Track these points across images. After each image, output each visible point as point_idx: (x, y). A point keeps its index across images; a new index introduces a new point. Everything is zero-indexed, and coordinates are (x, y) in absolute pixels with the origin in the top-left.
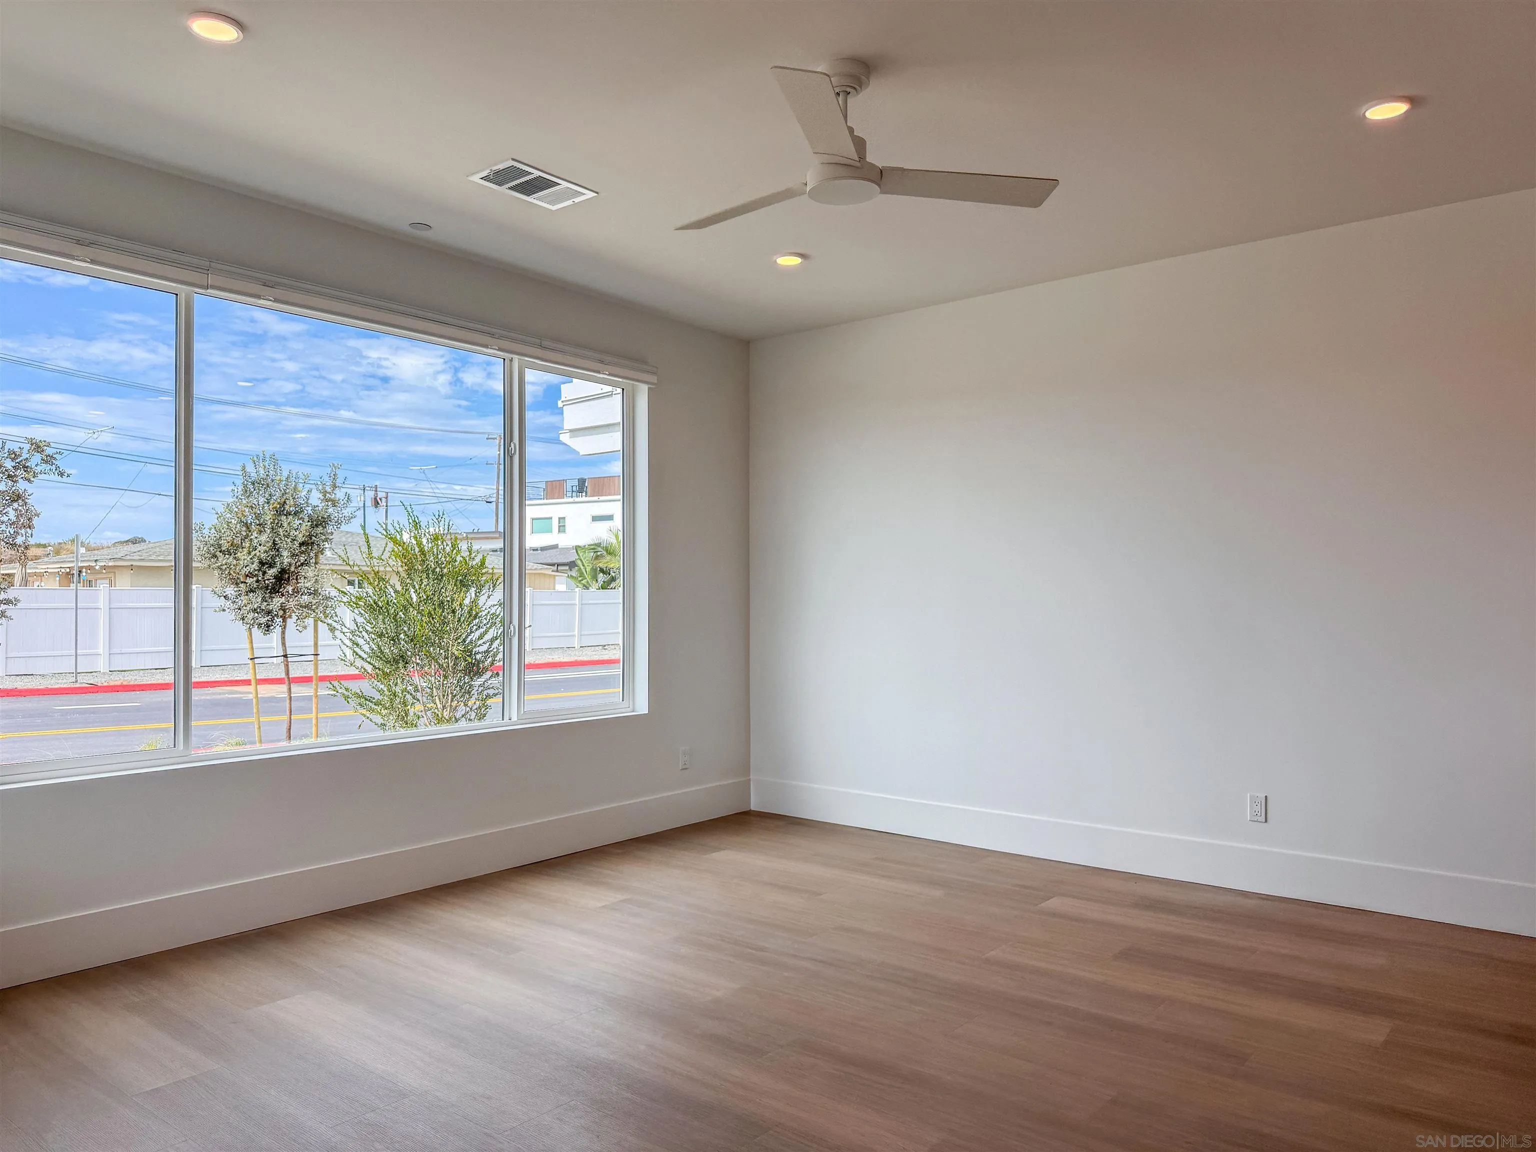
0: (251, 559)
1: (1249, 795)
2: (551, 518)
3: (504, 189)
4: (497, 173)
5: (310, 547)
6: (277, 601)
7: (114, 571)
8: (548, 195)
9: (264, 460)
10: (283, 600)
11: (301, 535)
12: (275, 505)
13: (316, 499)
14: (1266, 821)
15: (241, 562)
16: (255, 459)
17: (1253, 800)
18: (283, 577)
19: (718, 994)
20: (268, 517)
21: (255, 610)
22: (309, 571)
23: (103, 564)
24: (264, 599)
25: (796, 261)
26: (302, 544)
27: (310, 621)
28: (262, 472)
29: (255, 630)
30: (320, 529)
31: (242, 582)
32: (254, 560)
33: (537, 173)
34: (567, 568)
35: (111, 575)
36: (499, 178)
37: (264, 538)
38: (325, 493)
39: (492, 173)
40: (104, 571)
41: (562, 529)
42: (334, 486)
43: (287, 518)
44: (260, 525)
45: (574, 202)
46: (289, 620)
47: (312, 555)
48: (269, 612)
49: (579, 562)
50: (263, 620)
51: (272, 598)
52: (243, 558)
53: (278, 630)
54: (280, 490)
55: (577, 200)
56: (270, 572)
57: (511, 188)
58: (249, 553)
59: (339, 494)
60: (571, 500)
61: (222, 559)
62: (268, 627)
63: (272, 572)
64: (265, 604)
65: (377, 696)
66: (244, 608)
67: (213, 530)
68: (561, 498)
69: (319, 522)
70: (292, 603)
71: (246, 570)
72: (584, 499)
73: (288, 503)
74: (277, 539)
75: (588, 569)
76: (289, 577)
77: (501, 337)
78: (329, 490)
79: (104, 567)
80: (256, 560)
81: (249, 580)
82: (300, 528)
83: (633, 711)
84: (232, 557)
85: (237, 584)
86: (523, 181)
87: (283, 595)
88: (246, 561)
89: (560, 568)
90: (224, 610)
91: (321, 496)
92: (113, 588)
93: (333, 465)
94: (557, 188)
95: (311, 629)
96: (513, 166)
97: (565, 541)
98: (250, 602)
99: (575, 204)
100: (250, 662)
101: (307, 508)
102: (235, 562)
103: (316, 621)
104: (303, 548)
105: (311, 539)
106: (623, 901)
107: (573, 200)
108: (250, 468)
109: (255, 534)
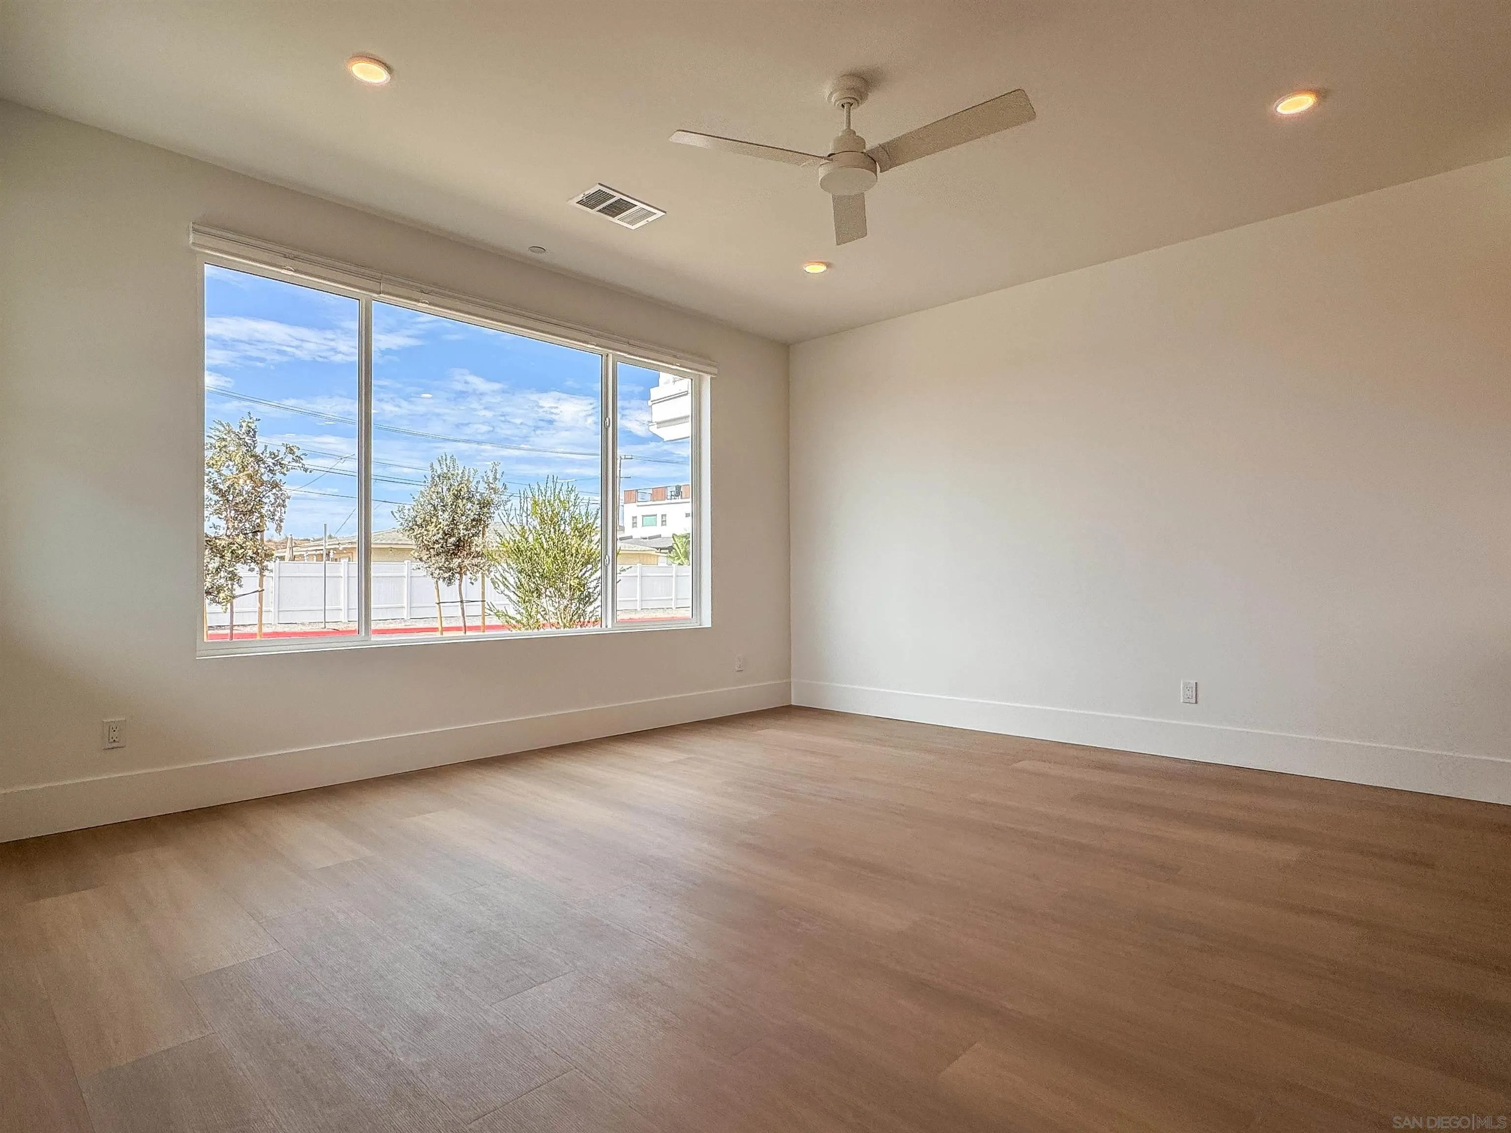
0: (437, 530)
1: (1182, 682)
2: (656, 515)
3: (593, 212)
4: (589, 197)
5: (479, 523)
6: (456, 561)
7: (352, 551)
8: (628, 216)
9: (446, 460)
10: (460, 560)
11: (472, 514)
12: (453, 492)
13: (482, 488)
14: (1196, 702)
15: (430, 533)
16: (440, 459)
17: (1186, 686)
18: (459, 545)
19: (754, 818)
20: (449, 500)
21: (440, 568)
22: (478, 540)
23: (344, 546)
24: (447, 560)
25: (821, 268)
26: (473, 520)
27: (479, 575)
28: (445, 468)
29: (441, 581)
30: (486, 510)
31: (431, 548)
32: (440, 531)
33: (618, 196)
34: (667, 551)
35: (350, 554)
36: (590, 201)
37: (446, 515)
38: (489, 483)
39: (584, 198)
40: (345, 552)
41: (664, 523)
42: (495, 479)
43: (462, 501)
44: (444, 506)
45: (647, 221)
46: (464, 576)
47: (480, 529)
48: (450, 569)
49: (675, 546)
50: (446, 575)
51: (452, 559)
52: (432, 529)
53: (457, 582)
54: (458, 482)
55: (650, 219)
56: (450, 540)
57: (600, 211)
58: (436, 526)
59: (499, 485)
60: (669, 501)
61: (417, 531)
62: (450, 581)
63: (452, 540)
64: (447, 563)
65: (518, 617)
66: (433, 566)
67: (412, 510)
68: (663, 500)
69: (485, 504)
70: (466, 562)
71: (433, 538)
72: (680, 500)
73: (463, 490)
74: (455, 516)
75: (682, 551)
76: (464, 544)
77: (598, 336)
78: (491, 482)
79: (345, 549)
80: (441, 532)
81: (436, 546)
82: (472, 510)
83: (700, 625)
84: (424, 529)
85: (428, 550)
86: (609, 204)
87: (460, 557)
88: (433, 533)
89: (662, 551)
90: (419, 569)
91: (486, 486)
92: (351, 562)
93: (494, 463)
94: (636, 208)
95: (480, 580)
96: (600, 190)
97: (666, 532)
98: (437, 562)
99: (649, 223)
100: (437, 605)
101: (477, 494)
102: (426, 533)
103: (483, 577)
104: (474, 523)
105: (479, 517)
106: (688, 758)
107: (647, 220)
108: (436, 466)
109: (440, 513)
